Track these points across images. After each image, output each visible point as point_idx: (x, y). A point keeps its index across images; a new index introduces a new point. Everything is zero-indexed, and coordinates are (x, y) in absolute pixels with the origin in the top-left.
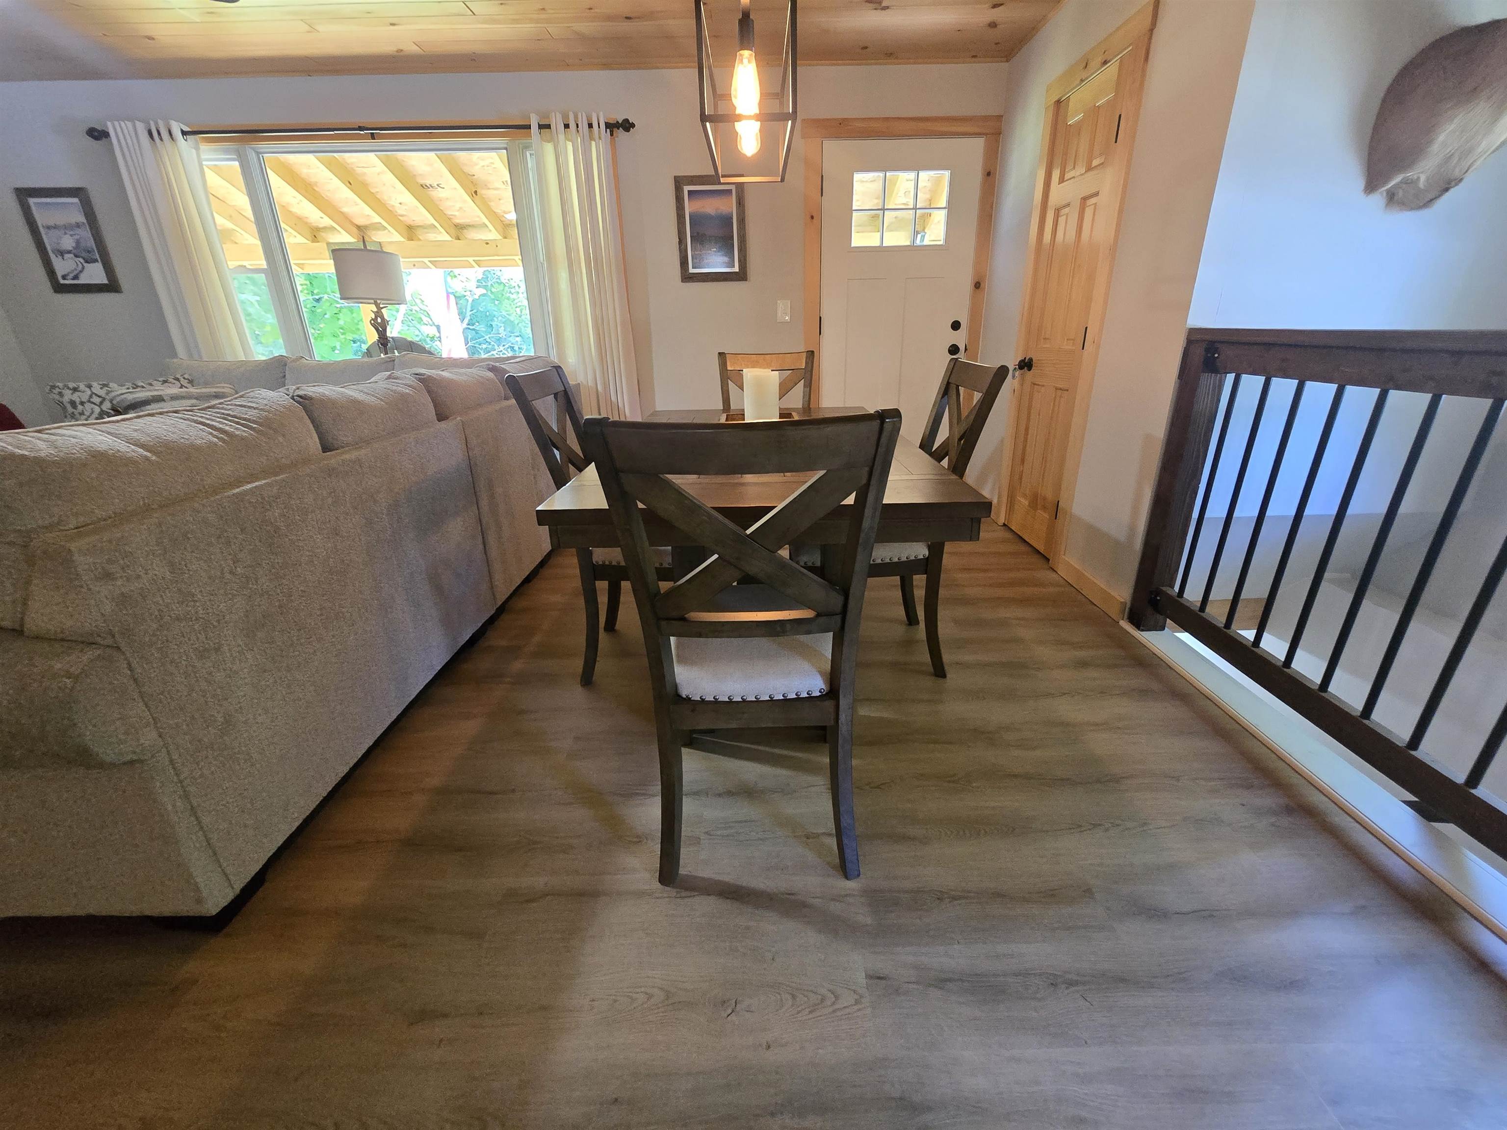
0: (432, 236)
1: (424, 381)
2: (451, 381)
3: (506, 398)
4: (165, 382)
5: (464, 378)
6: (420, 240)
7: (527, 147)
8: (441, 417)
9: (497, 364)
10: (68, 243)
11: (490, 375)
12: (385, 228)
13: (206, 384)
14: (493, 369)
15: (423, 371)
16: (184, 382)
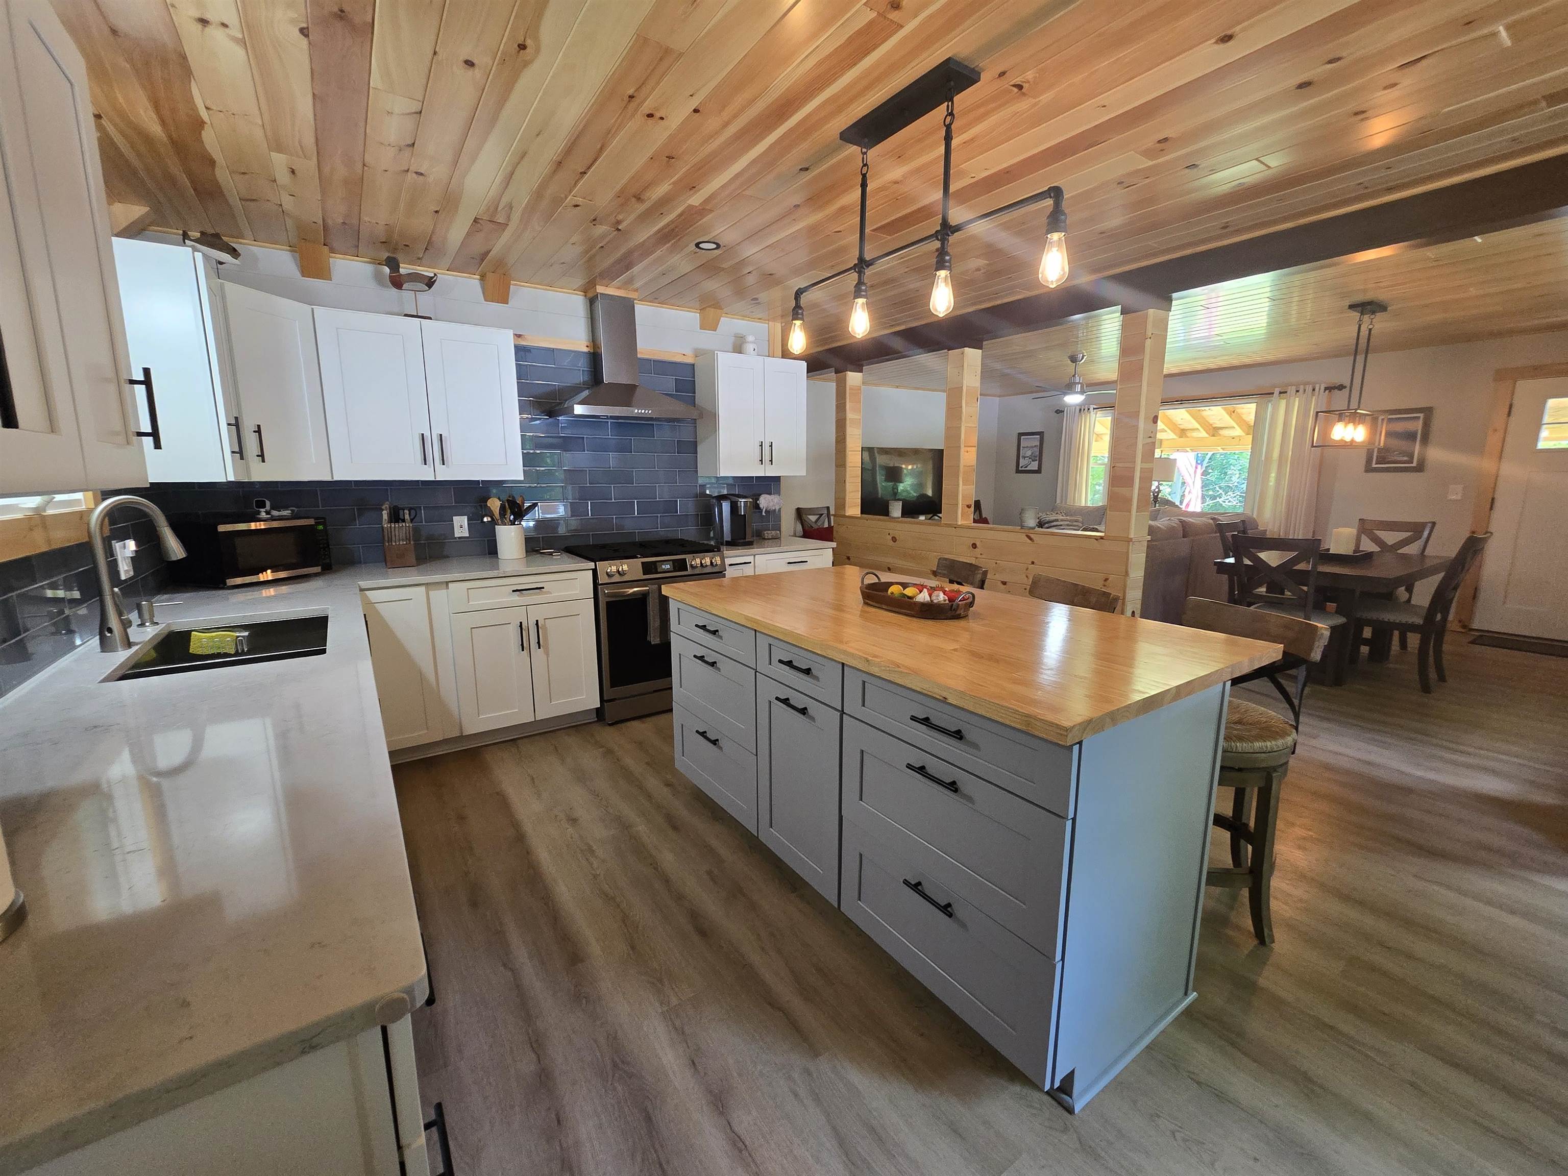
0: (1195, 434)
1: (1182, 522)
2: (1192, 523)
3: (1216, 533)
4: (1057, 513)
5: (1199, 522)
6: (1188, 437)
7: (1270, 401)
8: (1184, 537)
9: (1216, 516)
10: (1029, 453)
11: (1211, 521)
12: (1166, 431)
13: (1071, 515)
14: (1213, 519)
15: (1182, 518)
16: (1063, 514)
